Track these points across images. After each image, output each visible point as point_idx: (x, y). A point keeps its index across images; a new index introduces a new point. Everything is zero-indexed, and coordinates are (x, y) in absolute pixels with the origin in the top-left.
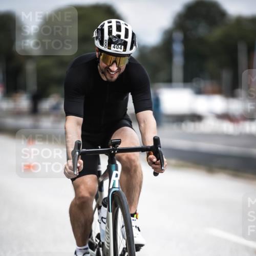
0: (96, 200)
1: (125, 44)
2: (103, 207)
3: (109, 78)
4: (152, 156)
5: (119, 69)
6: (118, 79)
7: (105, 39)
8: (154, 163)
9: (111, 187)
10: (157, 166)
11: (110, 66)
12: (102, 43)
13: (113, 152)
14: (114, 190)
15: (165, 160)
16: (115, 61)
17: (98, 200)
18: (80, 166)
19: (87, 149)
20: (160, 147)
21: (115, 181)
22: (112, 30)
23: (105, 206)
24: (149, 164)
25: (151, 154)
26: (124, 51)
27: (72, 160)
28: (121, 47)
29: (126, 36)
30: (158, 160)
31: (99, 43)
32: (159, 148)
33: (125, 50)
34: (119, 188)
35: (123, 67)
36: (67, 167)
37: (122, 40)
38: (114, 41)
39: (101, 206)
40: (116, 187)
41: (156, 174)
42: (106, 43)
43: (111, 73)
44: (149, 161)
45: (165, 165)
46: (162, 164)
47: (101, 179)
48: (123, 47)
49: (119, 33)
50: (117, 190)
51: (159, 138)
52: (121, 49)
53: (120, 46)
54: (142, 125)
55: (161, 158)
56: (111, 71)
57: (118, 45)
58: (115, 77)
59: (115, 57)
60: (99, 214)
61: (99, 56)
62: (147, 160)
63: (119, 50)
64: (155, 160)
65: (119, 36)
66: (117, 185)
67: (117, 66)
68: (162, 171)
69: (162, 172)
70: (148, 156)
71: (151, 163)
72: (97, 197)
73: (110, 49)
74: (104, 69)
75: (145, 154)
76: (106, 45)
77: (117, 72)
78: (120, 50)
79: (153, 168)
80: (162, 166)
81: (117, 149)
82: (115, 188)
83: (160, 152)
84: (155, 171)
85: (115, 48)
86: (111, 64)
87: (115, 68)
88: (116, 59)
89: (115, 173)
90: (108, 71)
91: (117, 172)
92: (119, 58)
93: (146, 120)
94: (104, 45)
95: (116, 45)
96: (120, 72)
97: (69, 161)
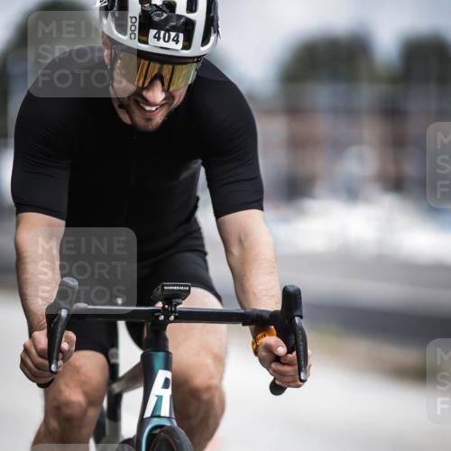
1: (188, 27)
3: (140, 120)
4: (272, 339)
5: (170, 97)
7: (131, 14)
8: (277, 359)
9: (148, 414)
10: (287, 369)
11: (143, 88)
13: (162, 318)
14: (156, 422)
16: (159, 77)
18: (69, 350)
19: (89, 305)
20: (301, 317)
21: (160, 398)
24: (262, 361)
25: (271, 334)
26: (184, 48)
27: (45, 331)
28: (177, 36)
29: (192, 6)
30: (290, 351)
32: (297, 319)
33: (187, 46)
34: (169, 418)
35: (180, 93)
36: (33, 351)
37: (180, 17)
38: (157, 19)
40: (162, 414)
41: (276, 389)
42: (133, 24)
43: (148, 108)
46: (302, 364)
47: (116, 387)
48: (181, 36)
50: (166, 423)
51: (299, 290)
52: (177, 42)
53: (173, 34)
54: (235, 250)
55: (301, 348)
56: (148, 102)
57: (167, 31)
58: (159, 118)
59: (158, 66)
61: (113, 62)
62: (256, 353)
63: (171, 45)
64: (282, 350)
65: (171, 6)
66: (165, 410)
67: (164, 90)
70: (255, 339)
71: (269, 359)
73: (146, 43)
76: (133, 32)
77: (162, 106)
78: (175, 47)
79: (274, 372)
80: (300, 370)
81: (175, 312)
82: (159, 417)
83: (301, 329)
84: (277, 382)
85: (159, 39)
86: (146, 84)
87: (157, 95)
88: (161, 69)
89: (162, 375)
90: (137, 103)
91: (168, 374)
92: (170, 67)
93: (246, 235)
94: (129, 32)
95: (162, 32)
96: (172, 104)
97: (36, 334)
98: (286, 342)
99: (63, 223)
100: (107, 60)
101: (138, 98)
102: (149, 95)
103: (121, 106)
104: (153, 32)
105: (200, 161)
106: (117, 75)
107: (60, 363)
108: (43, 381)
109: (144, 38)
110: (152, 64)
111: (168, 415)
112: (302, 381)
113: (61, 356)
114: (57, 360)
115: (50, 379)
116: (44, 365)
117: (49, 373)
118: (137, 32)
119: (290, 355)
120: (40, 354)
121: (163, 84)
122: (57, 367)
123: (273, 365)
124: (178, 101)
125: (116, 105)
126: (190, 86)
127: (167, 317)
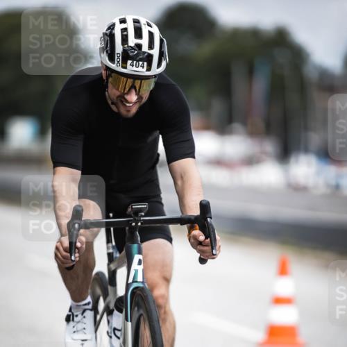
0: (105, 299)
1: (149, 59)
2: (116, 312)
4: (197, 232)
5: (140, 98)
6: (138, 112)
7: (117, 52)
8: (200, 243)
9: (130, 281)
10: (206, 248)
12: (112, 59)
13: (134, 224)
14: (135, 285)
15: (218, 237)
16: (133, 87)
17: (108, 299)
18: (81, 247)
20: (211, 218)
21: (136, 271)
22: (127, 36)
23: (121, 311)
24: (193, 245)
26: (147, 70)
27: (67, 237)
28: (143, 64)
29: (151, 46)
30: (206, 238)
31: (107, 58)
32: (209, 219)
33: (149, 69)
34: (143, 282)
35: (146, 96)
36: (61, 249)
37: (145, 53)
38: (131, 54)
39: (113, 310)
40: (139, 280)
41: (202, 261)
42: (118, 58)
43: (128, 105)
44: (192, 240)
45: (217, 247)
46: (213, 244)
47: (113, 267)
48: (145, 63)
49: (139, 41)
50: (141, 285)
51: (208, 203)
52: (143, 67)
53: (141, 63)
54: (179, 183)
55: (212, 236)
56: (128, 102)
57: (138, 61)
58: (134, 110)
60: (108, 322)
61: (108, 79)
62: (189, 240)
63: (140, 69)
64: (202, 238)
65: (139, 46)
66: (140, 278)
67: (136, 94)
68: (213, 256)
69: (214, 258)
70: (190, 233)
71: (196, 244)
72: (106, 296)
73: (126, 68)
74: (115, 98)
75: (185, 227)
76: (118, 62)
77: (135, 103)
78: (141, 70)
79: (199, 251)
80: (212, 249)
81: (140, 220)
82: (137, 282)
83: (211, 225)
84: (202, 257)
85: (133, 66)
86: (126, 92)
87: (133, 97)
88: (134, 82)
89: (137, 257)
90: (122, 102)
91: (140, 257)
92: (139, 81)
93: (185, 173)
94: (116, 62)
95: (135, 62)
96: (141, 102)
97: (63, 238)
98: (204, 233)
99: (79, 172)
100: (104, 77)
101: (122, 99)
102: (127, 97)
103: (113, 103)
104: (129, 62)
105: (158, 132)
106: (110, 85)
107: (77, 255)
108: (68, 265)
109: (124, 65)
110: (129, 80)
111: (142, 280)
112: (214, 255)
113: (77, 251)
114: (75, 253)
115: (72, 264)
116: (68, 257)
117: (70, 261)
118: (120, 62)
119: (207, 240)
120: (65, 250)
121: (136, 91)
122: (75, 258)
123: (198, 247)
124: (144, 100)
125: (110, 102)
126: (151, 91)
127: (137, 224)
